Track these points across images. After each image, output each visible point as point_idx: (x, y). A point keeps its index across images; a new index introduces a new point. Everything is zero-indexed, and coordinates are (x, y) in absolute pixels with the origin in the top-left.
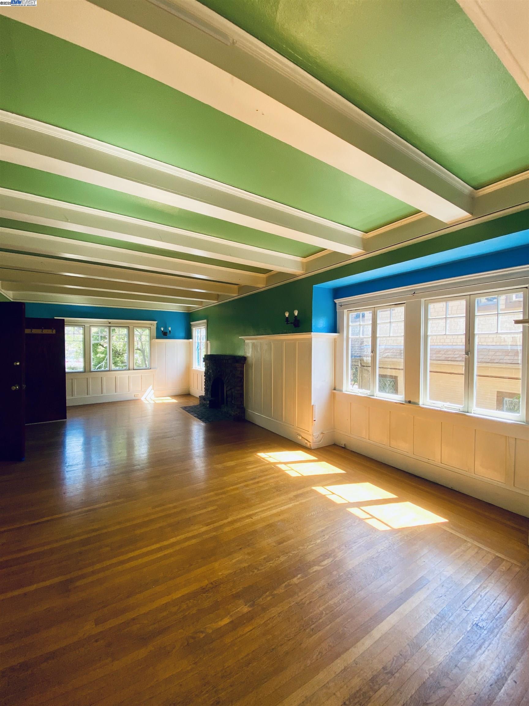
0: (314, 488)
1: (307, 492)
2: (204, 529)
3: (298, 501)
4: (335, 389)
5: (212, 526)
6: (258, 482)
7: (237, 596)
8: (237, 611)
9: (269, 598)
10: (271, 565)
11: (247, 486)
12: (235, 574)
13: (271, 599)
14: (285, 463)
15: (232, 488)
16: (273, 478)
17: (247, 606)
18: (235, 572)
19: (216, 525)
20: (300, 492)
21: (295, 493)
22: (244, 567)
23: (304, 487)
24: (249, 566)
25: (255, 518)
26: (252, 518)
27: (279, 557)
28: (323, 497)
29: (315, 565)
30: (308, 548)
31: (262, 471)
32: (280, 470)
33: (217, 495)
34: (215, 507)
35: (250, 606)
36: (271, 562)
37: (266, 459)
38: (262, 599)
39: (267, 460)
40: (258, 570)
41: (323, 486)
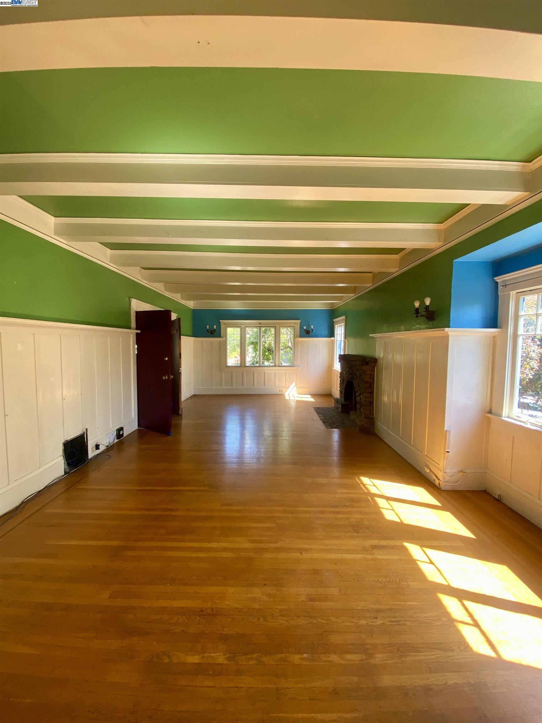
0: (406, 544)
1: (393, 547)
2: (247, 545)
3: (372, 554)
4: (490, 412)
5: (256, 545)
6: (338, 513)
7: (224, 638)
8: (212, 655)
9: (252, 662)
10: (284, 622)
11: (322, 512)
12: (240, 611)
13: (254, 664)
14: (388, 499)
15: (305, 509)
16: (361, 513)
17: (225, 656)
18: (242, 609)
19: (262, 546)
20: (383, 543)
21: (375, 542)
22: (254, 609)
23: (393, 538)
24: (260, 610)
25: (305, 555)
26: (301, 554)
27: (298, 617)
28: (413, 562)
29: (335, 653)
30: (342, 624)
31: (352, 500)
32: (376, 505)
33: (285, 511)
34: (273, 525)
35: (228, 659)
36: (285, 619)
37: (367, 486)
38: (245, 658)
39: (367, 488)
40: (266, 620)
41: (422, 546)
